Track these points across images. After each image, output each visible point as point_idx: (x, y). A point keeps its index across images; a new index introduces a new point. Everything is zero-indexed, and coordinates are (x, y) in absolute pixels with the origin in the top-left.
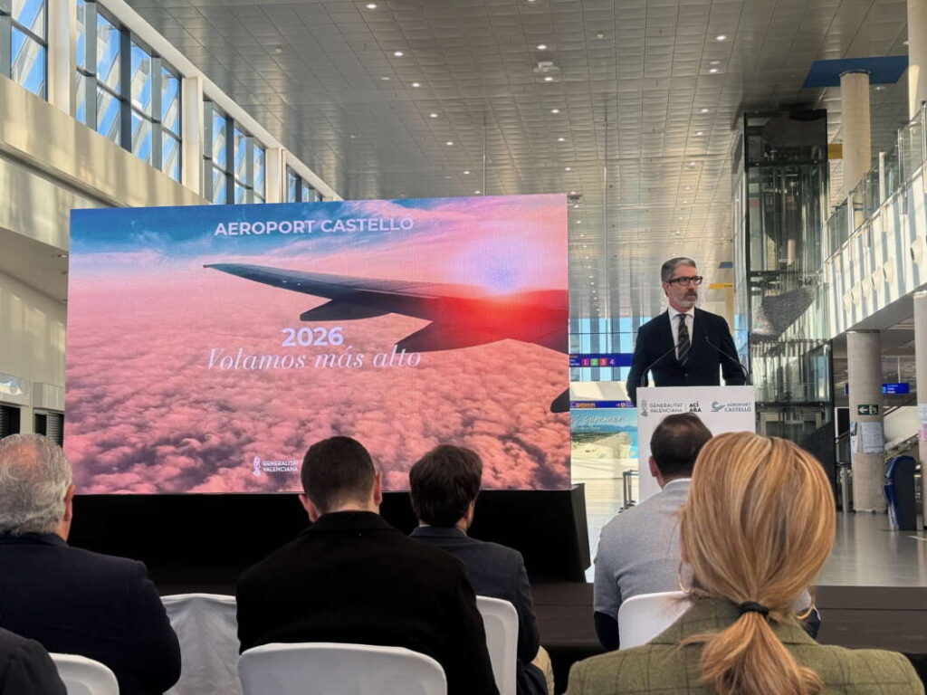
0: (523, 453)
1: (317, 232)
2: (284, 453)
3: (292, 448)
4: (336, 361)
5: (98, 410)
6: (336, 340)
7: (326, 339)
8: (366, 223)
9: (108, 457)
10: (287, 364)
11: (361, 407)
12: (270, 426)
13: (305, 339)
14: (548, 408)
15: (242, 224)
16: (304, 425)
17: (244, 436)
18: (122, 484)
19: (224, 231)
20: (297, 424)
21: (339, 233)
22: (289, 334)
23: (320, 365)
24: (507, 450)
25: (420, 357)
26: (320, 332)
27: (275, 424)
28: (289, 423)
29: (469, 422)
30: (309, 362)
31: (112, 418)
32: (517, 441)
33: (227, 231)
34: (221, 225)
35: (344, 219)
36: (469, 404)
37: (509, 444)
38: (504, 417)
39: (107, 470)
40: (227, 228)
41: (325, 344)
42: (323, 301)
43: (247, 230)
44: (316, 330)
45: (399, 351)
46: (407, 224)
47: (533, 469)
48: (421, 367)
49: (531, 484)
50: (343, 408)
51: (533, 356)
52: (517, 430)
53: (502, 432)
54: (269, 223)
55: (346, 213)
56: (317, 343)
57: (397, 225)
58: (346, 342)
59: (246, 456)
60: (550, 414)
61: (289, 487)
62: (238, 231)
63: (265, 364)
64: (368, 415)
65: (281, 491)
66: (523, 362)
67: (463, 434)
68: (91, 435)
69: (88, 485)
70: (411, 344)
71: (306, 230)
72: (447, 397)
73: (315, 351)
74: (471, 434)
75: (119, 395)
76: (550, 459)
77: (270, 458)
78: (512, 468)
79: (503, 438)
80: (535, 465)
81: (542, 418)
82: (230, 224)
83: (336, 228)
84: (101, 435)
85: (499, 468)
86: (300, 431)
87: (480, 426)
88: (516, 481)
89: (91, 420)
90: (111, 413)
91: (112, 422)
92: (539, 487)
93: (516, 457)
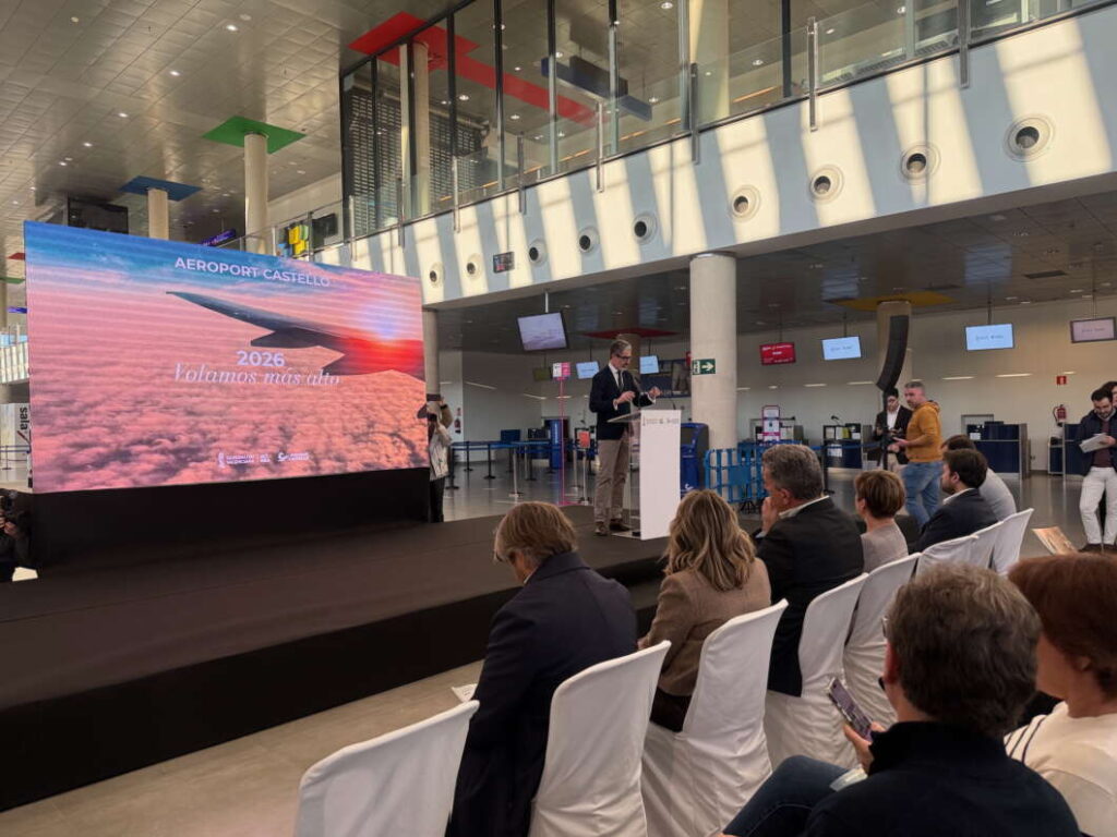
0: (403, 445)
1: (261, 278)
2: (244, 449)
3: (248, 445)
4: (280, 379)
5: (69, 413)
6: (279, 362)
7: (272, 362)
8: (297, 277)
9: (83, 457)
10: (242, 379)
11: (301, 414)
12: (230, 428)
13: (255, 361)
14: (415, 415)
15: (199, 262)
16: (257, 427)
17: (209, 436)
18: (97, 480)
19: (183, 264)
20: (252, 427)
21: (277, 281)
22: (242, 355)
23: (269, 380)
24: (394, 443)
25: (338, 379)
26: (267, 356)
27: (234, 427)
28: (246, 426)
29: (371, 425)
30: (259, 379)
31: (84, 421)
32: (399, 436)
33: (186, 265)
34: (180, 259)
35: (281, 271)
36: (371, 413)
37: (396, 439)
38: (393, 423)
39: (82, 468)
40: (185, 263)
41: (271, 365)
42: (268, 332)
43: (203, 267)
44: (264, 354)
45: (324, 374)
46: (325, 282)
47: (409, 455)
48: (340, 385)
49: (408, 463)
50: (288, 415)
51: (408, 382)
52: (399, 430)
53: (390, 431)
54: (221, 264)
55: (282, 267)
56: (265, 364)
57: (318, 281)
58: (287, 364)
59: (212, 453)
60: (417, 420)
61: (248, 475)
62: (195, 267)
63: (224, 378)
64: (306, 419)
65: (242, 479)
66: (401, 385)
67: (368, 433)
68: (61, 438)
69: (62, 481)
70: (332, 369)
71: (252, 275)
72: (357, 407)
73: (263, 370)
74: (373, 433)
75: (90, 400)
76: (417, 449)
77: (232, 454)
78: (396, 455)
79: (392, 435)
80: (409, 452)
81: (413, 422)
82: (188, 261)
83: (275, 277)
84: (73, 438)
85: (390, 455)
86: (256, 432)
87: (378, 427)
88: (400, 463)
89: (60, 422)
90: (82, 417)
91: (84, 425)
92: (412, 466)
93: (399, 447)
